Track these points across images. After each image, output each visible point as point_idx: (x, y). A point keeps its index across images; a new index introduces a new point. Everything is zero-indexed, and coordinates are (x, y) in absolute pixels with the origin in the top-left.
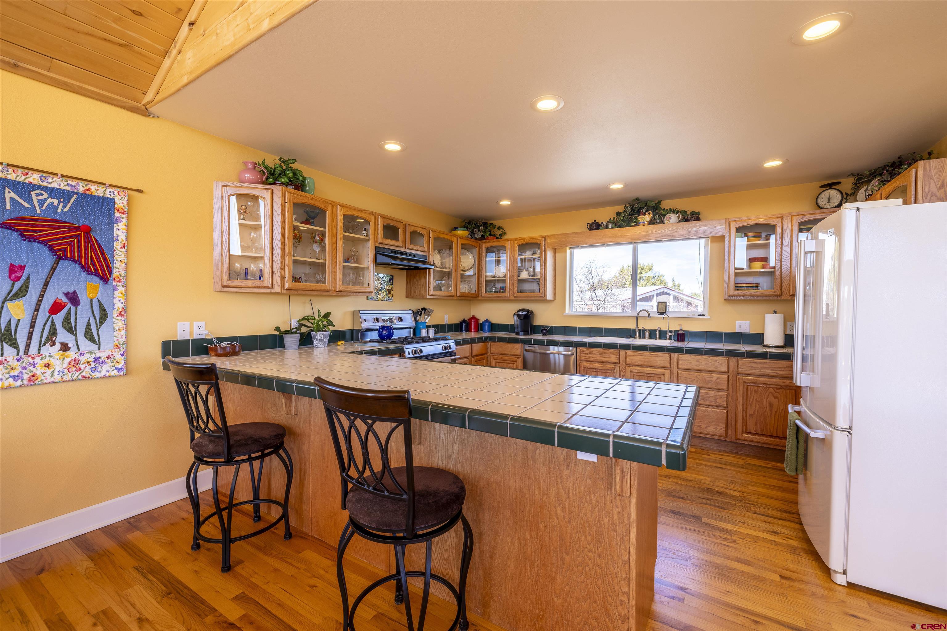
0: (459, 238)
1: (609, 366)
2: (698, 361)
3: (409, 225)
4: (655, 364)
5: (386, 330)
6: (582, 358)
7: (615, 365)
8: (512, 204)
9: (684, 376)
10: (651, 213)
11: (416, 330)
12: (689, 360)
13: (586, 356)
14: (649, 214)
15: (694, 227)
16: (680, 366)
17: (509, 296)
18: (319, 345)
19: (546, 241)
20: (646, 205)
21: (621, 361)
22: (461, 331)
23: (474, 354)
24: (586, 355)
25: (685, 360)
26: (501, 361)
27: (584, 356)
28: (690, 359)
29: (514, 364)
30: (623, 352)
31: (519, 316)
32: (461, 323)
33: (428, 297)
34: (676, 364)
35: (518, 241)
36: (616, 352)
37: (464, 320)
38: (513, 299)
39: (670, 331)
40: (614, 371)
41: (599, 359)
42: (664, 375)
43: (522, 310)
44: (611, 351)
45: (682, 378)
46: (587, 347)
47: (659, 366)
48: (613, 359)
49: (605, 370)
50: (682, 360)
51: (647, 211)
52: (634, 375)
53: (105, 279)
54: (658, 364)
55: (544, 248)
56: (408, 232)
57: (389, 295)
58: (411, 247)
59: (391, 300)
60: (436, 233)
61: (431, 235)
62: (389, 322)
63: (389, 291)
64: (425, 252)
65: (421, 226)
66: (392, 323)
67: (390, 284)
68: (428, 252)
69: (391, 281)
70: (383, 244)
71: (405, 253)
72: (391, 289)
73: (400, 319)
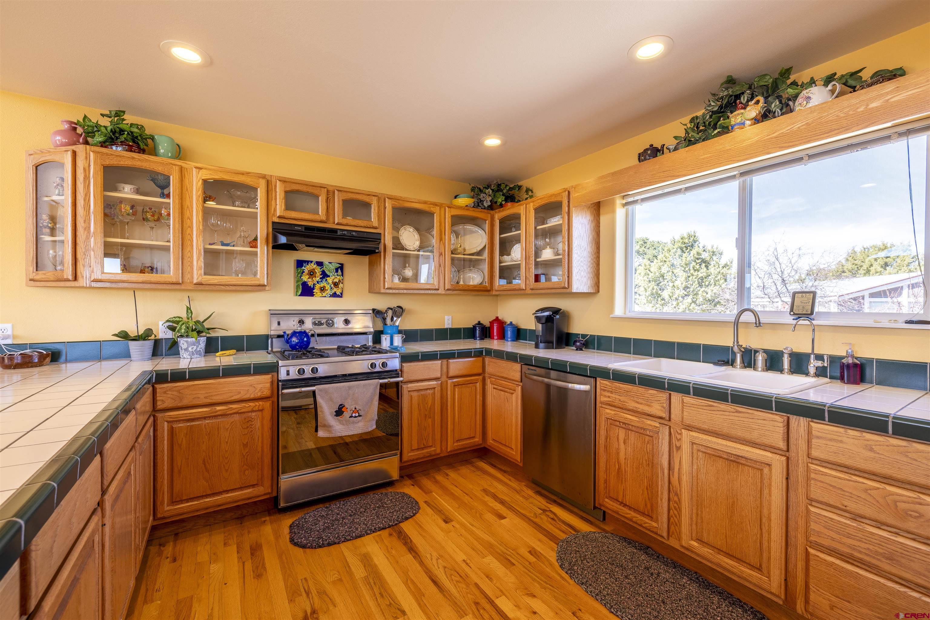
0: (447, 208)
1: (649, 422)
2: (871, 450)
3: (338, 191)
4: (747, 436)
5: (297, 337)
6: (603, 399)
7: (662, 421)
8: (504, 144)
9: (827, 479)
10: (761, 99)
11: (377, 337)
12: (841, 442)
13: (609, 397)
14: (758, 102)
15: (872, 100)
16: (815, 453)
17: (524, 288)
18: (185, 356)
19: (571, 196)
20: (750, 88)
21: (673, 416)
22: (474, 337)
23: (451, 374)
24: (609, 394)
25: (831, 440)
26: (500, 388)
27: (605, 396)
28: (844, 439)
29: (512, 394)
30: (676, 397)
31: (538, 319)
32: (474, 327)
33: (383, 291)
34: (803, 445)
35: (535, 203)
36: (663, 396)
37: (479, 323)
38: (530, 292)
39: (819, 357)
40: (658, 433)
41: (632, 405)
42: (769, 465)
43: (543, 310)
44: (652, 392)
45: (819, 484)
46: (610, 379)
47: (758, 441)
48: (657, 409)
49: (641, 428)
50: (818, 437)
51: (752, 98)
52: (698, 450)
54: (754, 436)
55: (567, 209)
56: (339, 201)
57: (335, 290)
58: (344, 221)
59: (341, 296)
60: (398, 201)
61: (387, 205)
62: (325, 326)
63: (336, 285)
64: (375, 228)
65: (363, 192)
66: (331, 326)
67: (337, 275)
68: (383, 228)
69: (339, 271)
70: (285, 218)
71: (334, 231)
72: (339, 281)
73: (347, 322)
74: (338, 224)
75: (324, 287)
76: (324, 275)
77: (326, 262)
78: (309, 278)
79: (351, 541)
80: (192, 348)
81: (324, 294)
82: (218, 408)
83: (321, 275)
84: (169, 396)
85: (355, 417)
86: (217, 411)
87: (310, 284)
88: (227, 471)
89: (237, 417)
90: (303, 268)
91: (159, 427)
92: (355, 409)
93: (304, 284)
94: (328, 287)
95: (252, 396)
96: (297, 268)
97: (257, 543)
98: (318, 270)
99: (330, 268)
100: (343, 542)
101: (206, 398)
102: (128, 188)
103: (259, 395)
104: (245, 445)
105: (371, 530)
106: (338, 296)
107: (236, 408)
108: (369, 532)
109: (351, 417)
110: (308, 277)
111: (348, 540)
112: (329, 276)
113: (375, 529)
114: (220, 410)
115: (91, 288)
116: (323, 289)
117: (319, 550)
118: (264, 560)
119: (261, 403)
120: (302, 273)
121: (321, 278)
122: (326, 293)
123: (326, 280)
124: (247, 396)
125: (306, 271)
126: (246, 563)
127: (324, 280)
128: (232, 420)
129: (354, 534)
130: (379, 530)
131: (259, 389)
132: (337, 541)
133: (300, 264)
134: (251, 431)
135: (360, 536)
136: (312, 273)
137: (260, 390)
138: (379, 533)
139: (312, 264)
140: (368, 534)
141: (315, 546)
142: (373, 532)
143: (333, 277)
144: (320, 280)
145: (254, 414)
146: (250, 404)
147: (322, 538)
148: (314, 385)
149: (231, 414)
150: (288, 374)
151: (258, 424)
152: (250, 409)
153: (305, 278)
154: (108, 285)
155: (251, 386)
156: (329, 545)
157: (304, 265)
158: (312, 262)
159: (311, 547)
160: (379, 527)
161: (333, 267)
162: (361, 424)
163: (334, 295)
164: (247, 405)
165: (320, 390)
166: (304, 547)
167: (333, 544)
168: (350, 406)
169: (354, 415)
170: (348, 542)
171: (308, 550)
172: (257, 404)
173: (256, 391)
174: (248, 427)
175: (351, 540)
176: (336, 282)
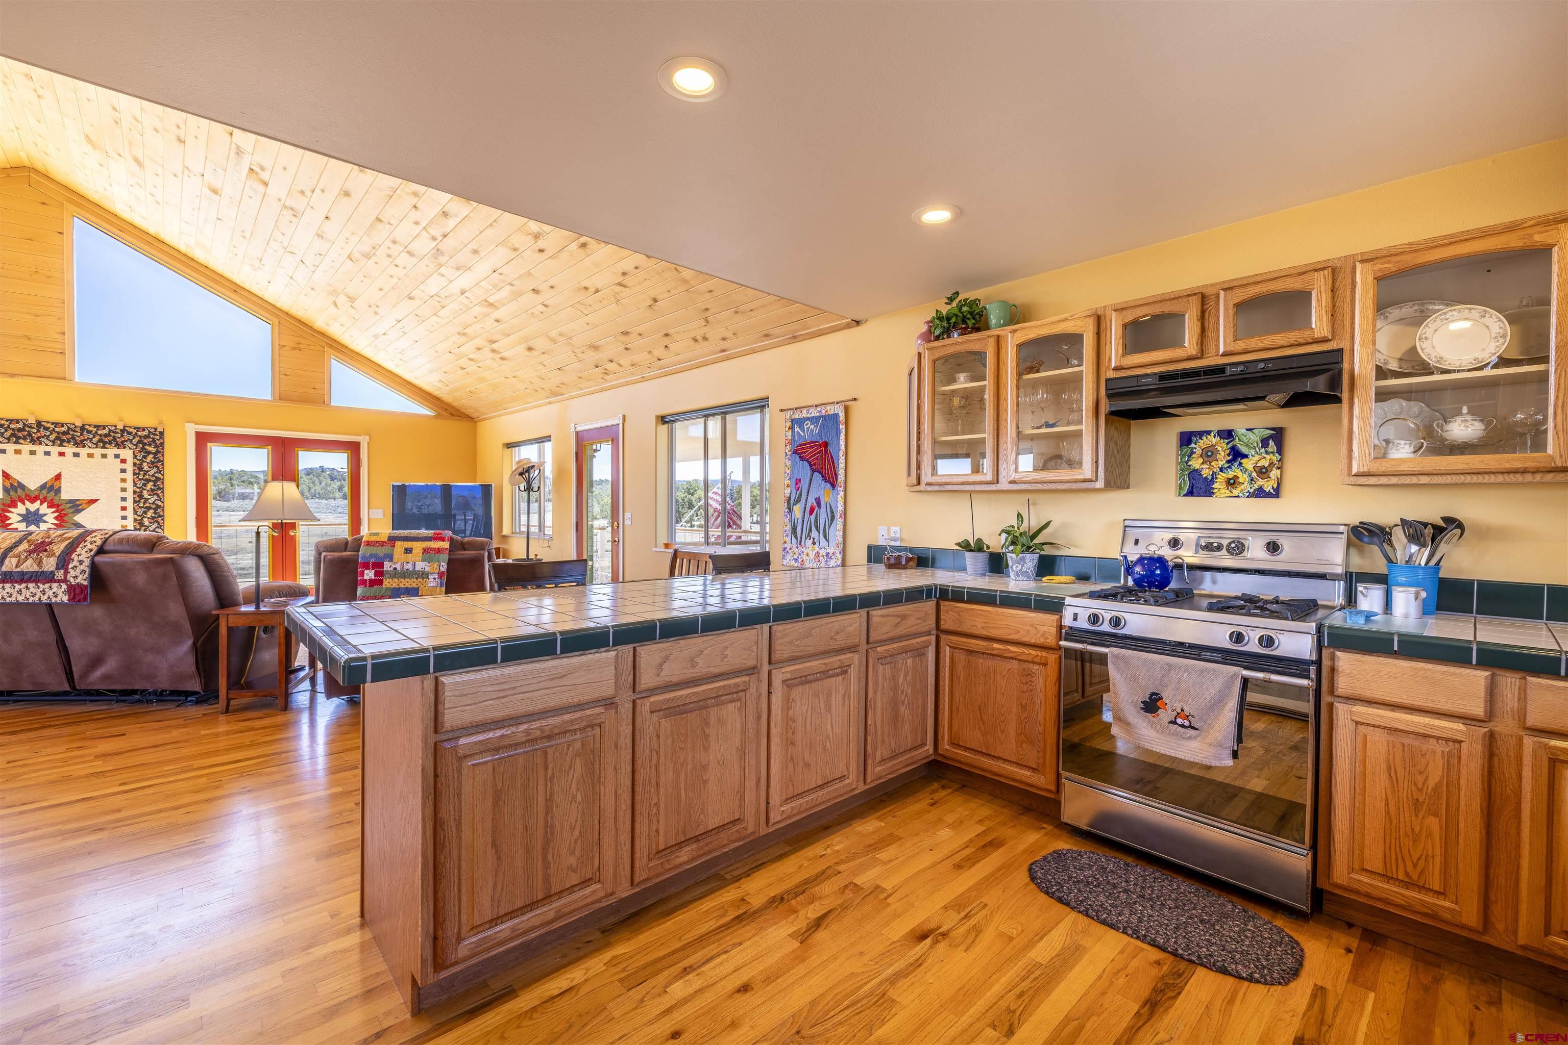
3: (1228, 289)
5: (1143, 565)
53: (833, 486)
56: (1226, 309)
57: (1261, 482)
58: (1240, 346)
59: (1276, 493)
60: (1394, 259)
61: (1358, 278)
62: (1224, 551)
63: (1263, 472)
64: (1325, 340)
65: (1291, 272)
66: (1237, 554)
67: (1267, 452)
68: (1348, 336)
69: (1271, 443)
70: (1125, 369)
71: (1219, 370)
72: (1271, 464)
73: (1273, 547)
74: (1225, 354)
75: (1236, 478)
76: (1236, 455)
77: (1241, 431)
78: (1203, 463)
79: (1092, 921)
80: (1017, 567)
81: (1235, 492)
82: (996, 646)
83: (1229, 455)
84: (950, 616)
85: (1183, 726)
86: (993, 649)
87: (1206, 472)
88: (1002, 732)
89: (1015, 664)
90: (1193, 445)
91: (942, 650)
92: (1182, 710)
93: (1194, 474)
94: (1243, 477)
95: (1033, 641)
96: (1181, 446)
97: (1003, 840)
98: (1222, 448)
99: (1247, 440)
100: (1080, 912)
101: (983, 628)
102: (962, 377)
103: (1041, 641)
104: (1024, 707)
105: (1135, 932)
106: (1268, 495)
107: (1015, 652)
108: (1130, 932)
109: (1174, 722)
110: (1201, 460)
111: (1088, 916)
112: (1246, 456)
113: (1145, 936)
114: (997, 649)
115: (926, 491)
116: (1232, 483)
117: (1043, 896)
118: (984, 858)
119: (1044, 654)
120: (1190, 456)
121: (1228, 462)
122: (1239, 490)
123: (1240, 464)
124: (1026, 639)
125: (1198, 451)
126: (968, 849)
127: (1236, 464)
128: (1009, 666)
129: (1105, 916)
130: (1149, 944)
131: (1042, 632)
132: (1073, 904)
133: (1186, 439)
134: (1031, 690)
135: (1112, 926)
136: (1209, 454)
137: (1043, 635)
138: (1146, 946)
139: (1211, 437)
140: (1124, 932)
141: (1043, 888)
142: (1138, 938)
143: (1257, 458)
144: (1227, 465)
145: (1036, 667)
146: (1031, 651)
147: (1062, 887)
148: (1108, 646)
149: (1007, 658)
150: (1075, 619)
151: (1040, 684)
152: (1030, 659)
153: (1196, 463)
154: (937, 488)
155: (1032, 625)
156: (1060, 900)
157: (1194, 439)
158: (1209, 433)
159: (1038, 886)
160: (1154, 940)
161: (1255, 438)
162: (1194, 744)
163: (1260, 493)
164: (1027, 652)
165: (1116, 656)
166: (1033, 878)
167: (1064, 904)
168: (1172, 701)
169: (1179, 721)
170: (1085, 918)
171: (1033, 886)
172: (1039, 653)
173: (1039, 635)
174: (1027, 683)
175: (1093, 918)
176: (1264, 467)
